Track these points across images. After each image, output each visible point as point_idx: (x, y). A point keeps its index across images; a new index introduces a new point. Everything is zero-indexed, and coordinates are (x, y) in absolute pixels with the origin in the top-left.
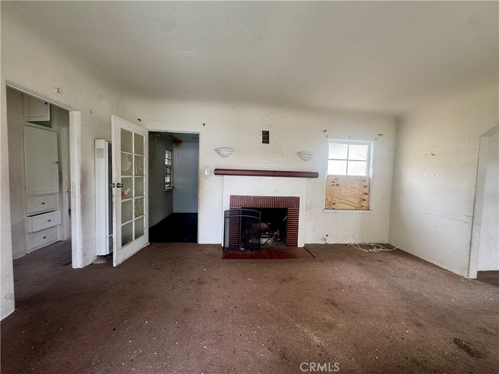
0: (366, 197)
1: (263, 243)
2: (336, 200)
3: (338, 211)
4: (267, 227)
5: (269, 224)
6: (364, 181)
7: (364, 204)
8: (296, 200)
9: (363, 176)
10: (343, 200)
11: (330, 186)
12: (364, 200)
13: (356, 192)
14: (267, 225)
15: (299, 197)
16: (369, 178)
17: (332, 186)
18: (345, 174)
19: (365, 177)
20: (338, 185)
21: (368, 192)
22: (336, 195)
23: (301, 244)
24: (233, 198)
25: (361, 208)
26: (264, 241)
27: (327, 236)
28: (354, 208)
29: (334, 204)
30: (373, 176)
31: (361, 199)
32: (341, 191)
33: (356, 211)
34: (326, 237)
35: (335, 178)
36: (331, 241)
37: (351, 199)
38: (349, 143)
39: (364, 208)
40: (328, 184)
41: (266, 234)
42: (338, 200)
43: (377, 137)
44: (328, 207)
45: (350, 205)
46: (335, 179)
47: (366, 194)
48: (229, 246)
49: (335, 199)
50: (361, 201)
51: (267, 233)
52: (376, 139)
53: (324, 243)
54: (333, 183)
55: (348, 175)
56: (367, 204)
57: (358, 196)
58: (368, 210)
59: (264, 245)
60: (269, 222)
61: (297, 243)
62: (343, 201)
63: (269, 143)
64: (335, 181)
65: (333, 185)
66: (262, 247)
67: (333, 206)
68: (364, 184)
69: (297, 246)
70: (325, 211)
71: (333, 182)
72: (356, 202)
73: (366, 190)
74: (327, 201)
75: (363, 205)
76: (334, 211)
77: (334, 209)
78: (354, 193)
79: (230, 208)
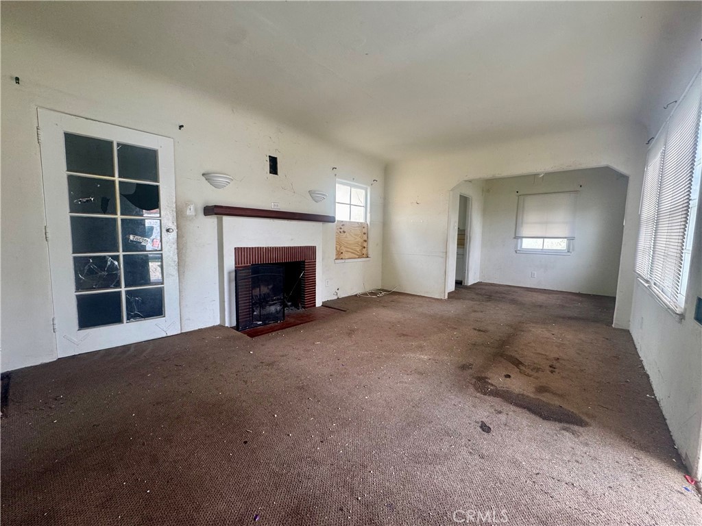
0: (365, 245)
2: (343, 249)
3: (347, 261)
4: (268, 291)
6: (364, 227)
7: (364, 251)
8: (312, 250)
9: (362, 223)
10: (348, 248)
11: (338, 233)
12: (364, 247)
13: (359, 239)
15: (315, 246)
16: (367, 224)
17: (340, 233)
18: (348, 220)
19: (364, 223)
20: (344, 232)
21: (366, 239)
22: (343, 243)
23: (319, 304)
24: (239, 252)
25: (362, 256)
27: (338, 289)
28: (358, 257)
29: (342, 253)
30: (370, 222)
31: (362, 246)
32: (346, 239)
33: (360, 260)
34: (337, 291)
36: (342, 295)
37: (355, 248)
38: (351, 186)
39: (364, 256)
40: (337, 231)
41: (275, 300)
42: (345, 249)
43: (372, 182)
44: (337, 257)
45: (355, 253)
46: (343, 225)
47: (365, 241)
49: (342, 247)
50: (362, 249)
52: (372, 185)
53: (336, 298)
54: (341, 230)
55: (352, 220)
56: (367, 252)
57: (360, 244)
58: (368, 257)
61: (315, 302)
62: (348, 250)
63: (277, 174)
67: (342, 256)
68: (364, 230)
69: (315, 305)
70: (337, 261)
71: (341, 228)
72: (359, 250)
73: (365, 237)
74: (336, 251)
75: (363, 253)
76: (343, 261)
77: (342, 259)
78: (357, 240)
79: (236, 267)
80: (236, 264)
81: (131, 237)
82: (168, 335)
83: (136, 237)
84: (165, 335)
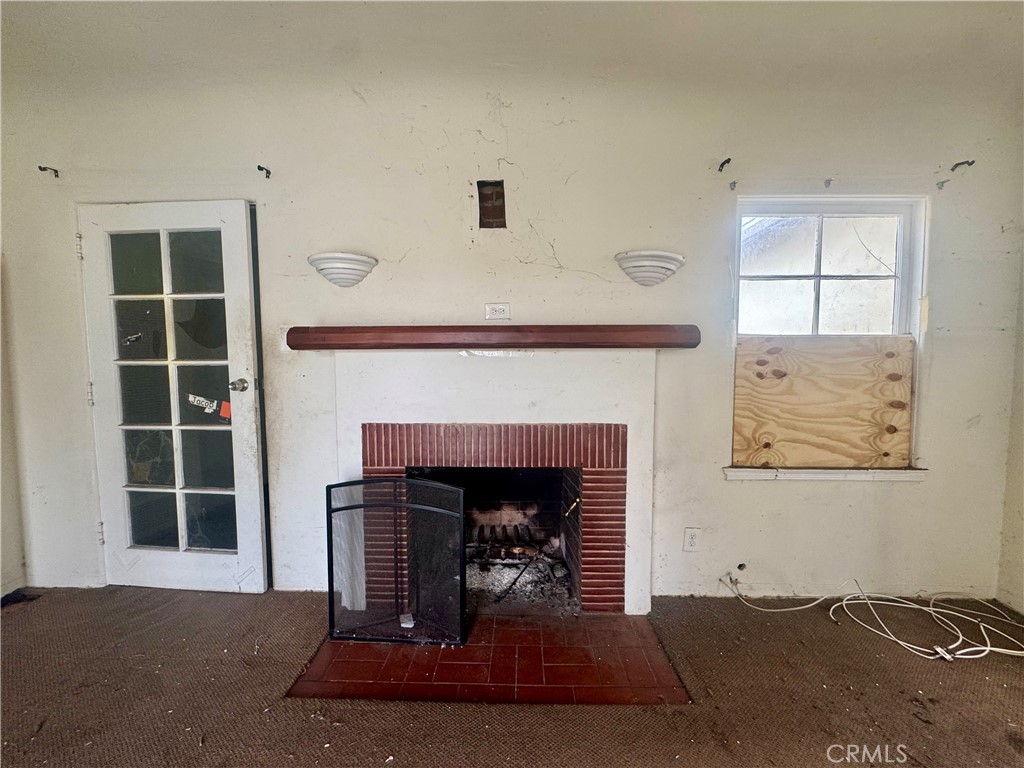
0: (898, 418)
1: (498, 590)
2: (772, 430)
3: (783, 475)
4: (526, 521)
5: (532, 512)
6: (890, 355)
7: (894, 444)
8: (615, 437)
9: (883, 338)
10: (802, 430)
11: (747, 379)
12: (892, 430)
13: (858, 398)
14: (525, 514)
15: (625, 427)
16: (913, 343)
17: (757, 379)
18: (807, 331)
19: (895, 339)
20: (780, 375)
21: (906, 399)
22: (777, 411)
23: (636, 602)
24: (372, 433)
25: (879, 462)
26: (502, 577)
27: (741, 567)
28: (851, 463)
29: (767, 445)
30: (929, 335)
31: (877, 424)
32: (793, 398)
33: (860, 475)
34: (736, 573)
35: (769, 346)
36: (756, 586)
37: (834, 428)
38: (821, 211)
39: (890, 462)
40: (740, 371)
41: (513, 556)
42: (780, 433)
43: (946, 175)
44: (740, 458)
45: (833, 450)
46: (770, 352)
47: (899, 405)
48: (368, 604)
49: (771, 427)
50: (880, 435)
51: (516, 551)
52: (941, 185)
53: (729, 593)
54: (761, 369)
55: (822, 332)
56: (905, 446)
57: (866, 415)
58: (910, 467)
59: (499, 598)
60: (531, 506)
61: (623, 600)
62: (802, 436)
63: (503, 225)
64: (768, 358)
65: (760, 376)
66: (487, 611)
67: (764, 456)
68: (890, 366)
69: (621, 609)
70: (734, 473)
71: (761, 363)
72: (856, 438)
73: (899, 392)
74: (737, 438)
75: (885, 448)
76: (768, 474)
77: (766, 466)
78: (850, 402)
79: (365, 471)
80: (365, 464)
81: (191, 398)
82: (244, 590)
83: (198, 398)
84: (237, 590)
